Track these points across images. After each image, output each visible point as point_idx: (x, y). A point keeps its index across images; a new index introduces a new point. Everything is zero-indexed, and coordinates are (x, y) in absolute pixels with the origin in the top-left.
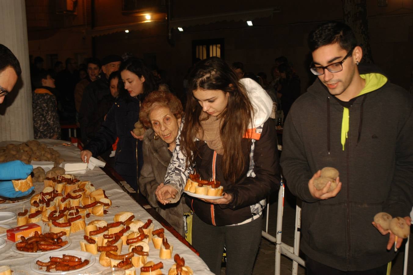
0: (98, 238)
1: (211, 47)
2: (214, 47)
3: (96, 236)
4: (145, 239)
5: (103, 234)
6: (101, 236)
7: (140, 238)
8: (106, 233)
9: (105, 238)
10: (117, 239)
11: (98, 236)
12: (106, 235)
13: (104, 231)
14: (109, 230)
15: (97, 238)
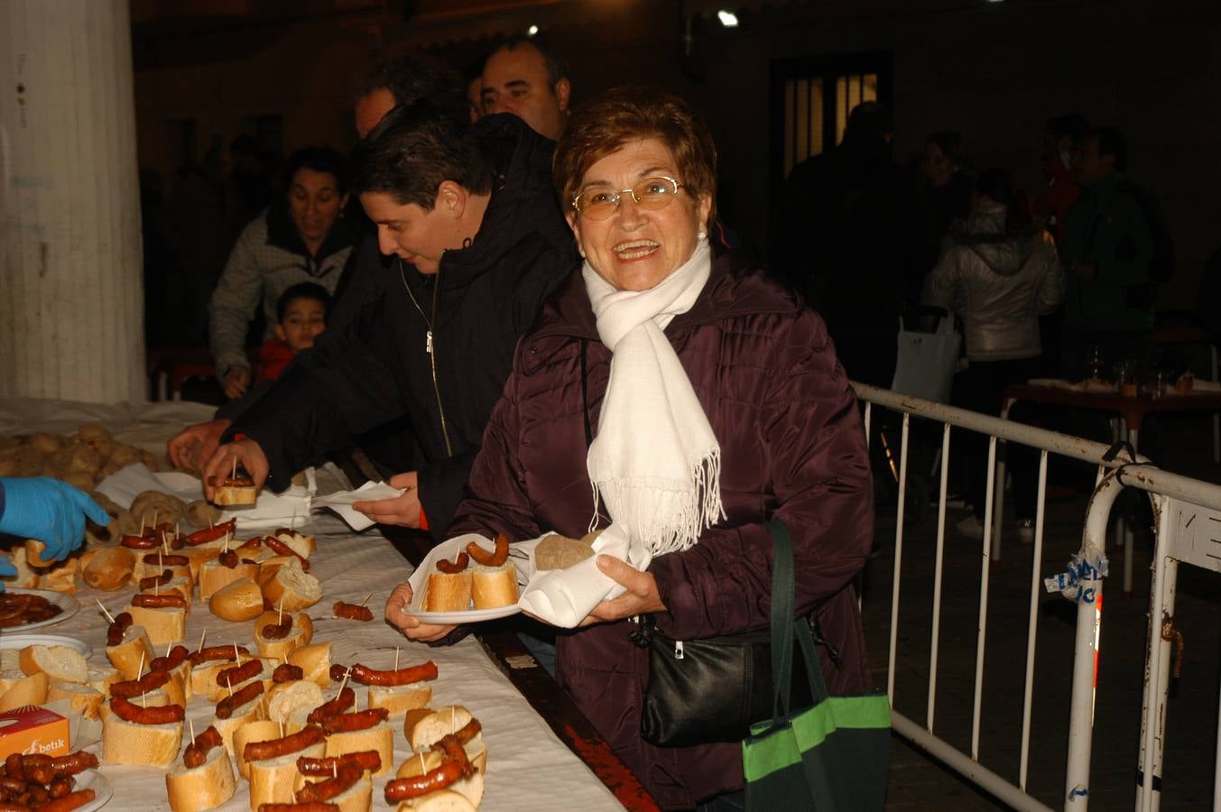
0: (277, 772)
1: (841, 86)
2: (855, 86)
3: (271, 762)
4: (463, 782)
5: (296, 756)
6: (289, 762)
7: (440, 778)
8: (314, 752)
9: (306, 772)
10: (347, 776)
11: (278, 764)
12: (310, 761)
13: (307, 745)
14: (326, 741)
15: (273, 770)
